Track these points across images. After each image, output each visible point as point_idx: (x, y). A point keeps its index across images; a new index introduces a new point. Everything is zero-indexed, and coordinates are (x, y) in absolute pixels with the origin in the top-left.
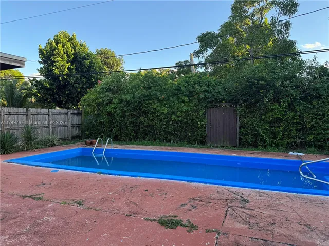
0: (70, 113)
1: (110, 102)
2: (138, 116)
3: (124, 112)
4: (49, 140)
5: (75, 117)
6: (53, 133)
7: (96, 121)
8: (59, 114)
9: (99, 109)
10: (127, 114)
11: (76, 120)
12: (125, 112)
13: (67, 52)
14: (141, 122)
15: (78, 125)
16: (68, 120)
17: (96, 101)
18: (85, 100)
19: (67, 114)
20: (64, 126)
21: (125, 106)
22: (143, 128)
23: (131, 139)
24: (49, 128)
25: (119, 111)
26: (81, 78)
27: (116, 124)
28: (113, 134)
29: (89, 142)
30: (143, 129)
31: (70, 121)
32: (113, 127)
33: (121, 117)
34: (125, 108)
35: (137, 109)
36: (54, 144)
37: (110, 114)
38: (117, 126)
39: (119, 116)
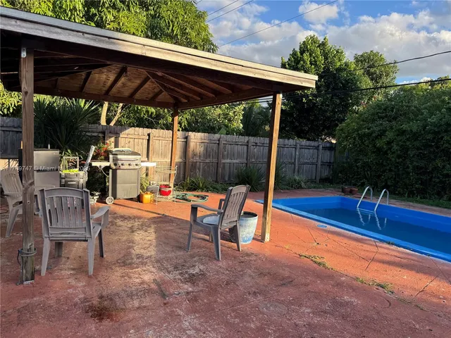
0: (321, 146)
1: (382, 133)
2: (432, 157)
3: (405, 149)
4: (295, 180)
5: (328, 153)
6: (298, 171)
7: (356, 161)
8: (308, 147)
9: (363, 143)
10: (411, 153)
11: (327, 156)
12: (408, 149)
13: (315, 61)
14: (436, 168)
15: (329, 164)
16: (318, 155)
17: (360, 132)
18: (342, 130)
19: (317, 148)
20: (313, 164)
21: (408, 139)
22: (438, 178)
23: (414, 194)
24: (295, 165)
25: (395, 147)
26: (332, 98)
27: (388, 168)
28: (382, 182)
29: (349, 190)
30: (438, 180)
31: (320, 157)
32: (384, 171)
33: (399, 157)
34: (408, 143)
35: (431, 146)
36: (301, 186)
37: (379, 151)
38: (390, 170)
39: (395, 155)
